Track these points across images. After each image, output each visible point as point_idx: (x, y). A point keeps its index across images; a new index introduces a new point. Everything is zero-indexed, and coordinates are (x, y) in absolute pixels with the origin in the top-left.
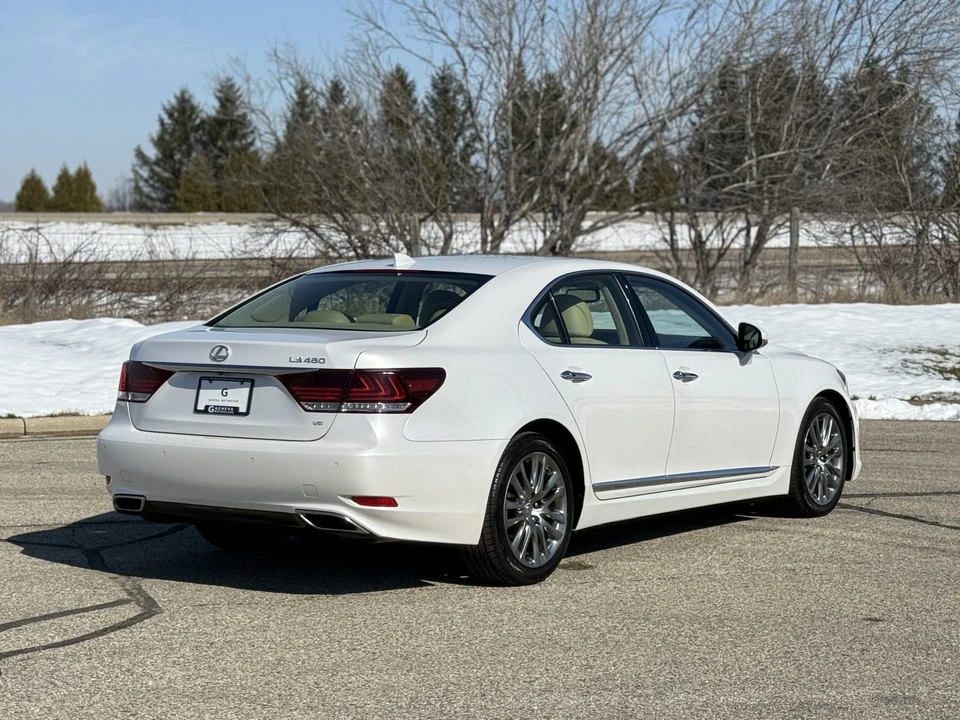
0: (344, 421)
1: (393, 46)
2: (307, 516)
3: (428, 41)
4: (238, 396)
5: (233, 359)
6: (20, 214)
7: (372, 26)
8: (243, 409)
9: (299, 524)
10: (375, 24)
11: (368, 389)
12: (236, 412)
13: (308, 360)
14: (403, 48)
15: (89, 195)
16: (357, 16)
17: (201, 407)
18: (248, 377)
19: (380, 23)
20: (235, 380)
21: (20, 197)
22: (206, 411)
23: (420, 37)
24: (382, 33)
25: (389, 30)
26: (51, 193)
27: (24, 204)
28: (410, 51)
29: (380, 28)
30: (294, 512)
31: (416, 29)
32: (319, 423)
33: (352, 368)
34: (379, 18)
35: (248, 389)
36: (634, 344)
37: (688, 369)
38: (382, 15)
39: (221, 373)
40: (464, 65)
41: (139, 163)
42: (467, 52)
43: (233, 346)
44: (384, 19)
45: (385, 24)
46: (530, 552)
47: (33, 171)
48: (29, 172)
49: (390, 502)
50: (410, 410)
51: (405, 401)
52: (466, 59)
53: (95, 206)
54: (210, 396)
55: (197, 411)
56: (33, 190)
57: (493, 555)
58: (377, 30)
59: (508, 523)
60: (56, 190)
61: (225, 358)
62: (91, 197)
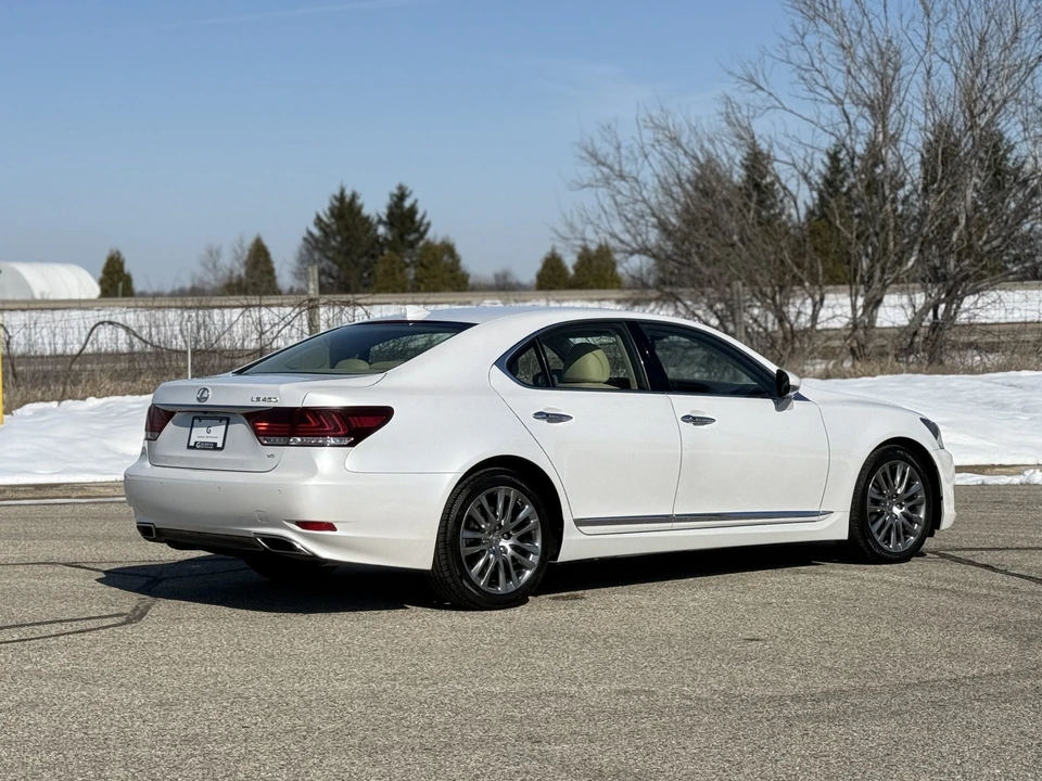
0: (291, 454)
1: (775, 107)
2: (263, 540)
3: (812, 99)
4: (216, 433)
5: (214, 399)
6: (540, 293)
7: (754, 87)
8: (220, 445)
9: (257, 547)
10: (757, 85)
11: (313, 425)
12: (214, 447)
13: (264, 400)
14: (784, 108)
15: (609, 272)
16: (740, 78)
17: (192, 444)
18: (223, 415)
19: (763, 84)
20: (215, 418)
21: (540, 277)
22: (194, 447)
23: (804, 96)
24: (763, 95)
25: (771, 91)
26: (571, 271)
27: (543, 283)
28: (791, 112)
29: (762, 89)
30: (253, 535)
31: (801, 89)
32: (272, 456)
33: (300, 406)
34: (761, 77)
35: (224, 427)
36: (642, 389)
37: (704, 413)
38: (764, 76)
39: (206, 412)
40: (849, 122)
41: (664, 238)
42: (853, 111)
43: (213, 387)
44: (766, 79)
45: (767, 83)
46: (494, 580)
47: (553, 249)
48: (549, 250)
49: (330, 527)
50: (352, 444)
51: (347, 435)
52: (852, 118)
53: (616, 284)
54: (200, 434)
55: (189, 447)
56: (553, 269)
57: (450, 580)
58: (759, 92)
59: (465, 551)
60: (576, 268)
61: (206, 398)
62: (612, 275)
